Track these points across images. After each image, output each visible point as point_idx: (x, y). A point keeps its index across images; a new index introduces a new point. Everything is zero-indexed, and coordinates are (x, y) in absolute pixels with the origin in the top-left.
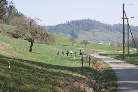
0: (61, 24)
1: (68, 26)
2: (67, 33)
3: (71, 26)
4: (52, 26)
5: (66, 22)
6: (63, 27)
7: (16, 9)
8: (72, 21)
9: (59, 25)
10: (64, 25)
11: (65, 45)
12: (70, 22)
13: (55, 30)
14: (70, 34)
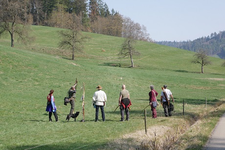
0: (202, 38)
1: (215, 41)
2: (213, 53)
3: (221, 41)
4: (187, 42)
5: (212, 35)
6: (205, 43)
7: (106, 4)
8: (221, 32)
9: (199, 40)
10: (207, 39)
11: (183, 71)
12: (219, 34)
13: (192, 47)
14: (218, 54)
